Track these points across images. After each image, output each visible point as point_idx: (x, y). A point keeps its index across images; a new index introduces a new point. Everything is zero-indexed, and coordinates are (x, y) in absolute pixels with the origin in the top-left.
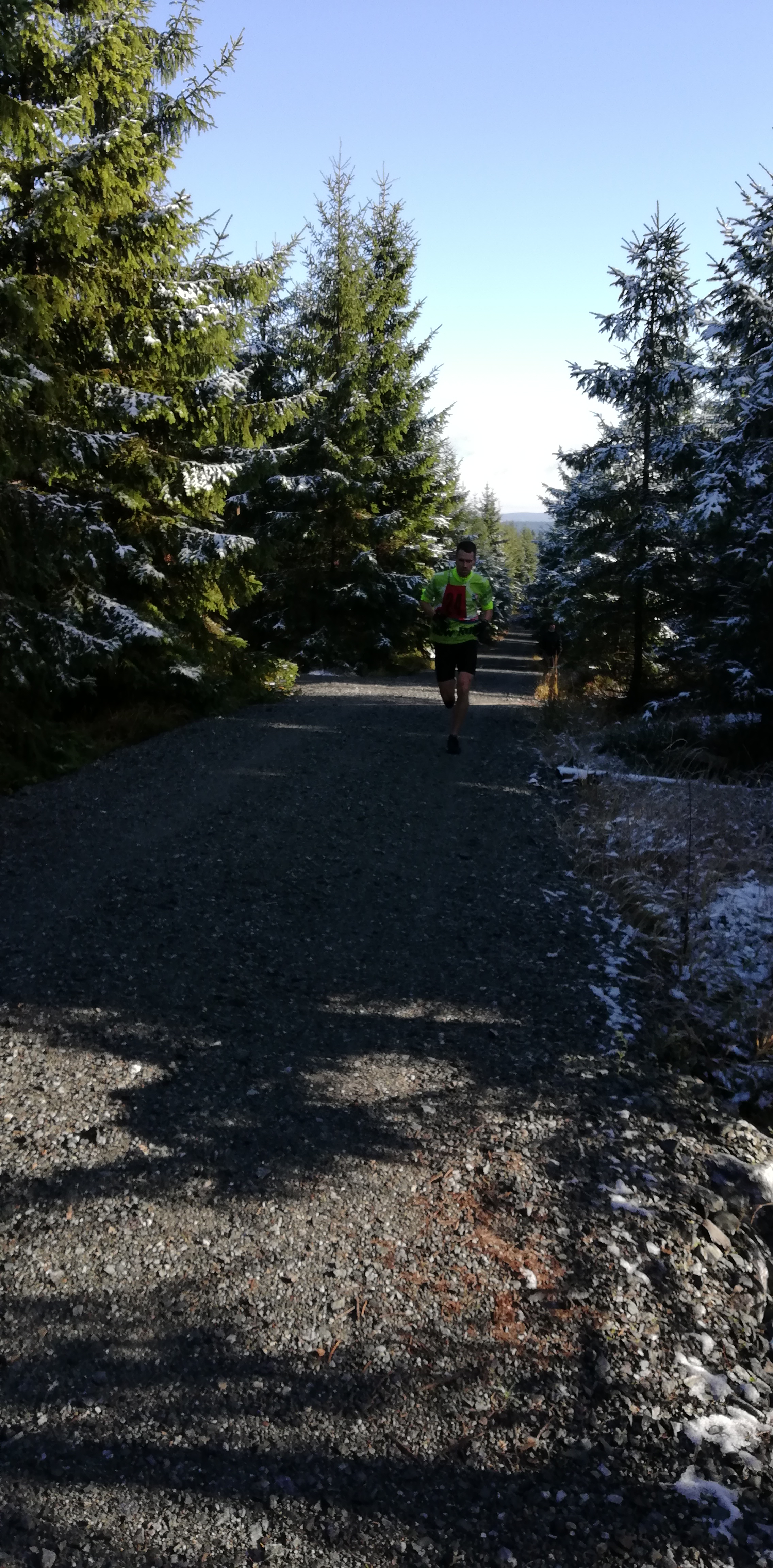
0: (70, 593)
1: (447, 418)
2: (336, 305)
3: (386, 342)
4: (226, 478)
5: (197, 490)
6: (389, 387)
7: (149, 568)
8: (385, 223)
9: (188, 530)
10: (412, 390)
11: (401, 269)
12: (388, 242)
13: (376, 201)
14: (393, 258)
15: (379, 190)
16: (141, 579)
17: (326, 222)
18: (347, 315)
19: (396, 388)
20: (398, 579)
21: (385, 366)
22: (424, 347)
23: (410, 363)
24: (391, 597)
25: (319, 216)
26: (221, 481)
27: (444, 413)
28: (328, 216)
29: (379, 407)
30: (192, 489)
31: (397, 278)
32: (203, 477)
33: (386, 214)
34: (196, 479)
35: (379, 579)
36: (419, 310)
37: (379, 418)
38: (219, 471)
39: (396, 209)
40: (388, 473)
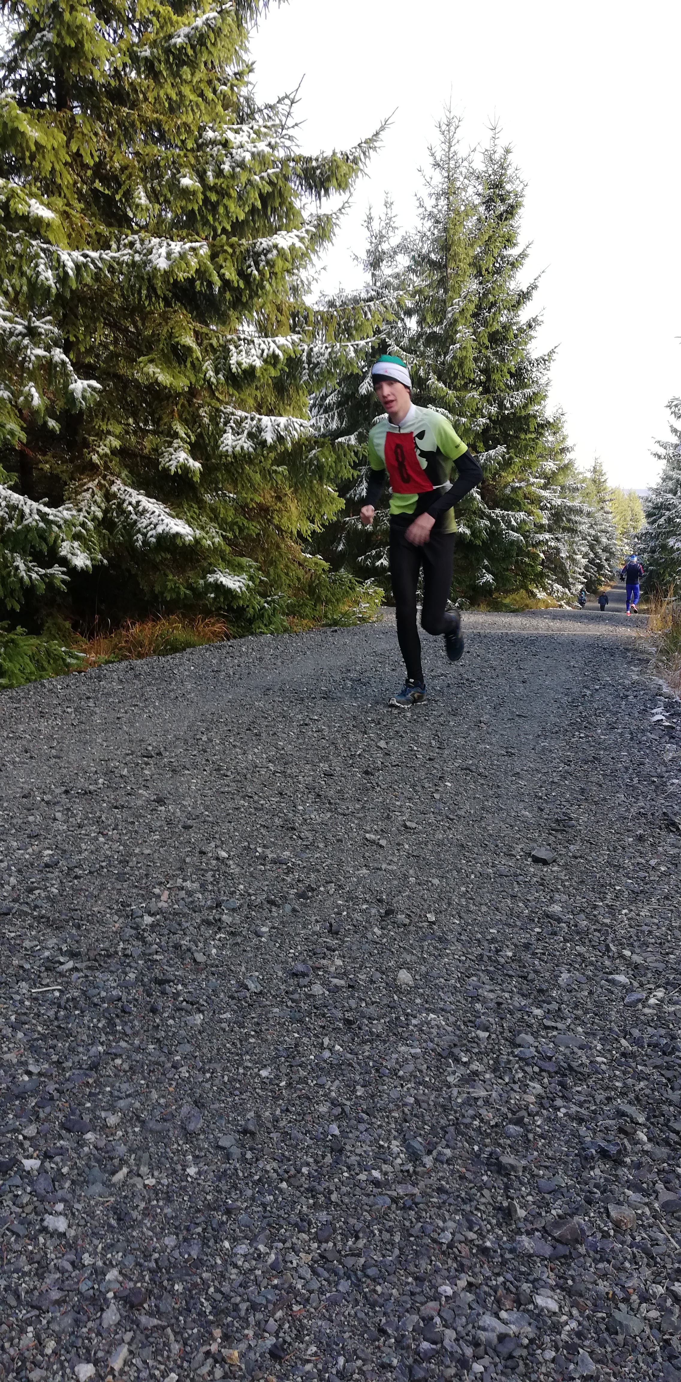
0: (90, 485)
1: (555, 356)
2: (445, 246)
3: (494, 282)
4: (278, 352)
5: (245, 366)
6: (496, 327)
7: (183, 456)
8: (496, 166)
9: (233, 414)
10: (521, 330)
11: (511, 211)
12: (498, 185)
13: (487, 145)
14: (503, 200)
15: (491, 133)
16: (173, 469)
17: (437, 165)
18: (456, 254)
19: (504, 327)
20: (503, 517)
21: (493, 304)
22: (534, 287)
23: (519, 303)
24: (495, 534)
25: (431, 160)
26: (275, 356)
27: (552, 352)
28: (438, 159)
29: (487, 348)
30: (239, 364)
31: (506, 219)
32: (253, 351)
33: (497, 157)
34: (243, 353)
35: (482, 515)
36: (529, 251)
37: (486, 357)
38: (272, 345)
39: (508, 151)
40: (494, 410)
